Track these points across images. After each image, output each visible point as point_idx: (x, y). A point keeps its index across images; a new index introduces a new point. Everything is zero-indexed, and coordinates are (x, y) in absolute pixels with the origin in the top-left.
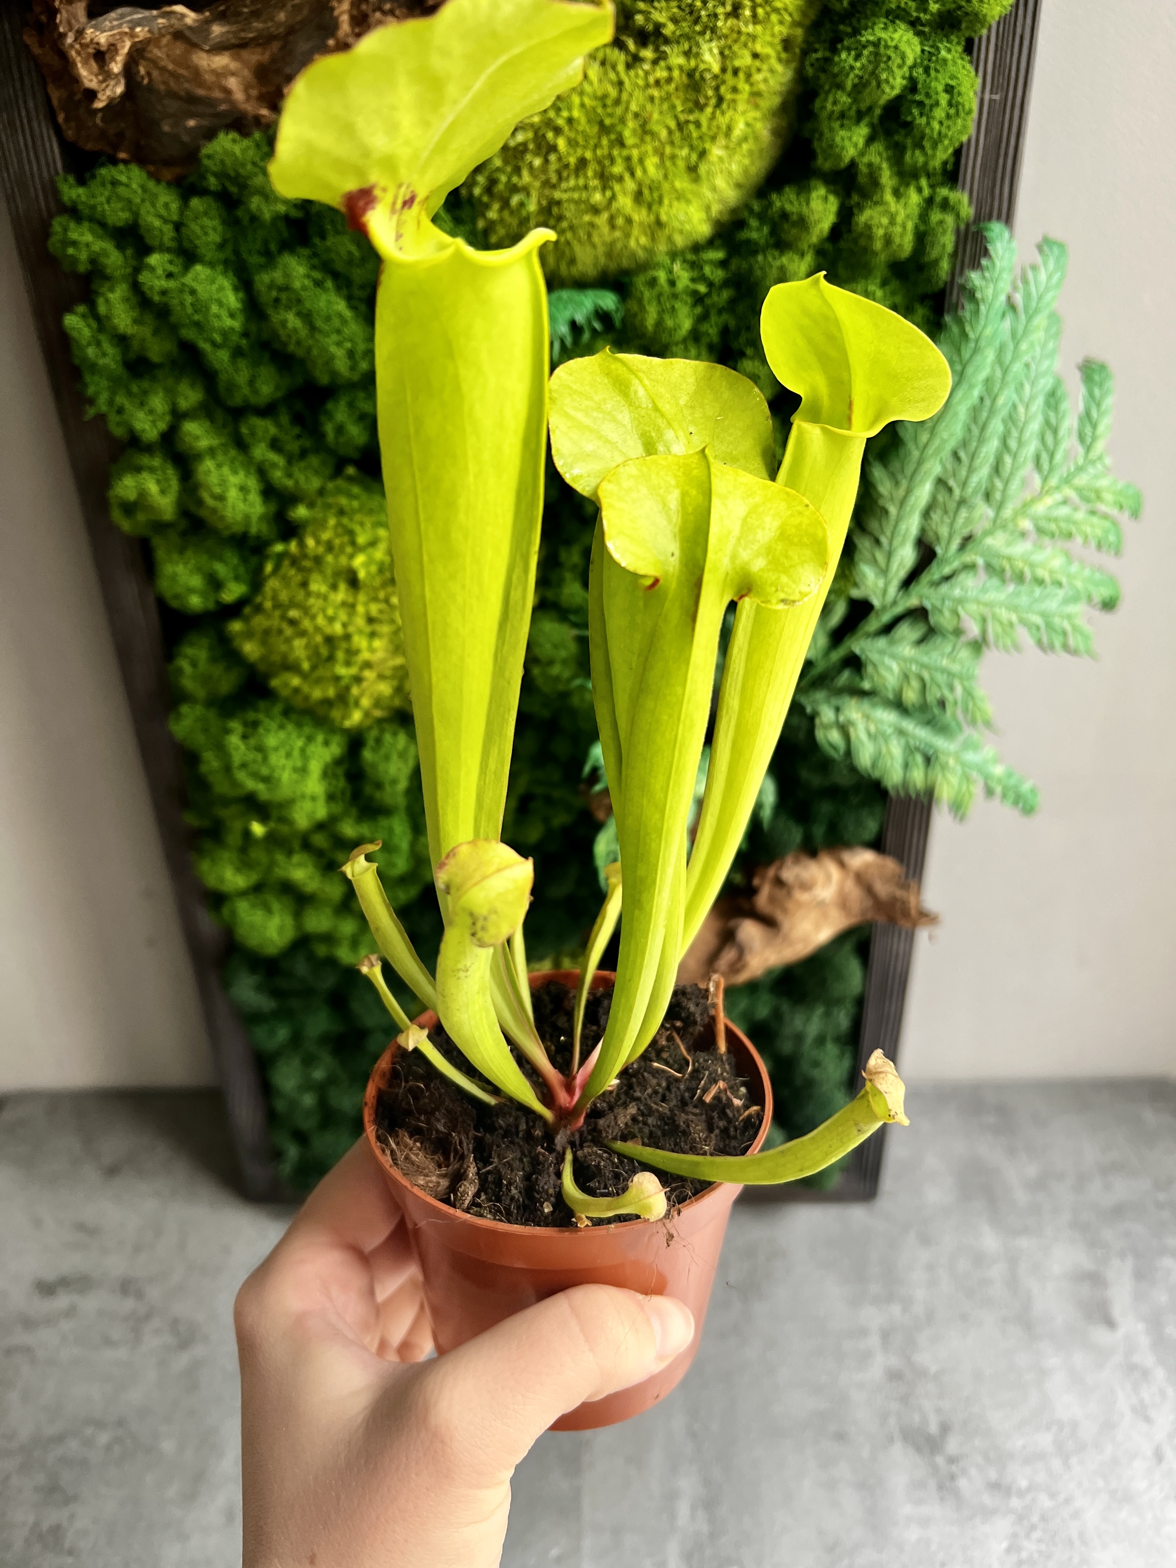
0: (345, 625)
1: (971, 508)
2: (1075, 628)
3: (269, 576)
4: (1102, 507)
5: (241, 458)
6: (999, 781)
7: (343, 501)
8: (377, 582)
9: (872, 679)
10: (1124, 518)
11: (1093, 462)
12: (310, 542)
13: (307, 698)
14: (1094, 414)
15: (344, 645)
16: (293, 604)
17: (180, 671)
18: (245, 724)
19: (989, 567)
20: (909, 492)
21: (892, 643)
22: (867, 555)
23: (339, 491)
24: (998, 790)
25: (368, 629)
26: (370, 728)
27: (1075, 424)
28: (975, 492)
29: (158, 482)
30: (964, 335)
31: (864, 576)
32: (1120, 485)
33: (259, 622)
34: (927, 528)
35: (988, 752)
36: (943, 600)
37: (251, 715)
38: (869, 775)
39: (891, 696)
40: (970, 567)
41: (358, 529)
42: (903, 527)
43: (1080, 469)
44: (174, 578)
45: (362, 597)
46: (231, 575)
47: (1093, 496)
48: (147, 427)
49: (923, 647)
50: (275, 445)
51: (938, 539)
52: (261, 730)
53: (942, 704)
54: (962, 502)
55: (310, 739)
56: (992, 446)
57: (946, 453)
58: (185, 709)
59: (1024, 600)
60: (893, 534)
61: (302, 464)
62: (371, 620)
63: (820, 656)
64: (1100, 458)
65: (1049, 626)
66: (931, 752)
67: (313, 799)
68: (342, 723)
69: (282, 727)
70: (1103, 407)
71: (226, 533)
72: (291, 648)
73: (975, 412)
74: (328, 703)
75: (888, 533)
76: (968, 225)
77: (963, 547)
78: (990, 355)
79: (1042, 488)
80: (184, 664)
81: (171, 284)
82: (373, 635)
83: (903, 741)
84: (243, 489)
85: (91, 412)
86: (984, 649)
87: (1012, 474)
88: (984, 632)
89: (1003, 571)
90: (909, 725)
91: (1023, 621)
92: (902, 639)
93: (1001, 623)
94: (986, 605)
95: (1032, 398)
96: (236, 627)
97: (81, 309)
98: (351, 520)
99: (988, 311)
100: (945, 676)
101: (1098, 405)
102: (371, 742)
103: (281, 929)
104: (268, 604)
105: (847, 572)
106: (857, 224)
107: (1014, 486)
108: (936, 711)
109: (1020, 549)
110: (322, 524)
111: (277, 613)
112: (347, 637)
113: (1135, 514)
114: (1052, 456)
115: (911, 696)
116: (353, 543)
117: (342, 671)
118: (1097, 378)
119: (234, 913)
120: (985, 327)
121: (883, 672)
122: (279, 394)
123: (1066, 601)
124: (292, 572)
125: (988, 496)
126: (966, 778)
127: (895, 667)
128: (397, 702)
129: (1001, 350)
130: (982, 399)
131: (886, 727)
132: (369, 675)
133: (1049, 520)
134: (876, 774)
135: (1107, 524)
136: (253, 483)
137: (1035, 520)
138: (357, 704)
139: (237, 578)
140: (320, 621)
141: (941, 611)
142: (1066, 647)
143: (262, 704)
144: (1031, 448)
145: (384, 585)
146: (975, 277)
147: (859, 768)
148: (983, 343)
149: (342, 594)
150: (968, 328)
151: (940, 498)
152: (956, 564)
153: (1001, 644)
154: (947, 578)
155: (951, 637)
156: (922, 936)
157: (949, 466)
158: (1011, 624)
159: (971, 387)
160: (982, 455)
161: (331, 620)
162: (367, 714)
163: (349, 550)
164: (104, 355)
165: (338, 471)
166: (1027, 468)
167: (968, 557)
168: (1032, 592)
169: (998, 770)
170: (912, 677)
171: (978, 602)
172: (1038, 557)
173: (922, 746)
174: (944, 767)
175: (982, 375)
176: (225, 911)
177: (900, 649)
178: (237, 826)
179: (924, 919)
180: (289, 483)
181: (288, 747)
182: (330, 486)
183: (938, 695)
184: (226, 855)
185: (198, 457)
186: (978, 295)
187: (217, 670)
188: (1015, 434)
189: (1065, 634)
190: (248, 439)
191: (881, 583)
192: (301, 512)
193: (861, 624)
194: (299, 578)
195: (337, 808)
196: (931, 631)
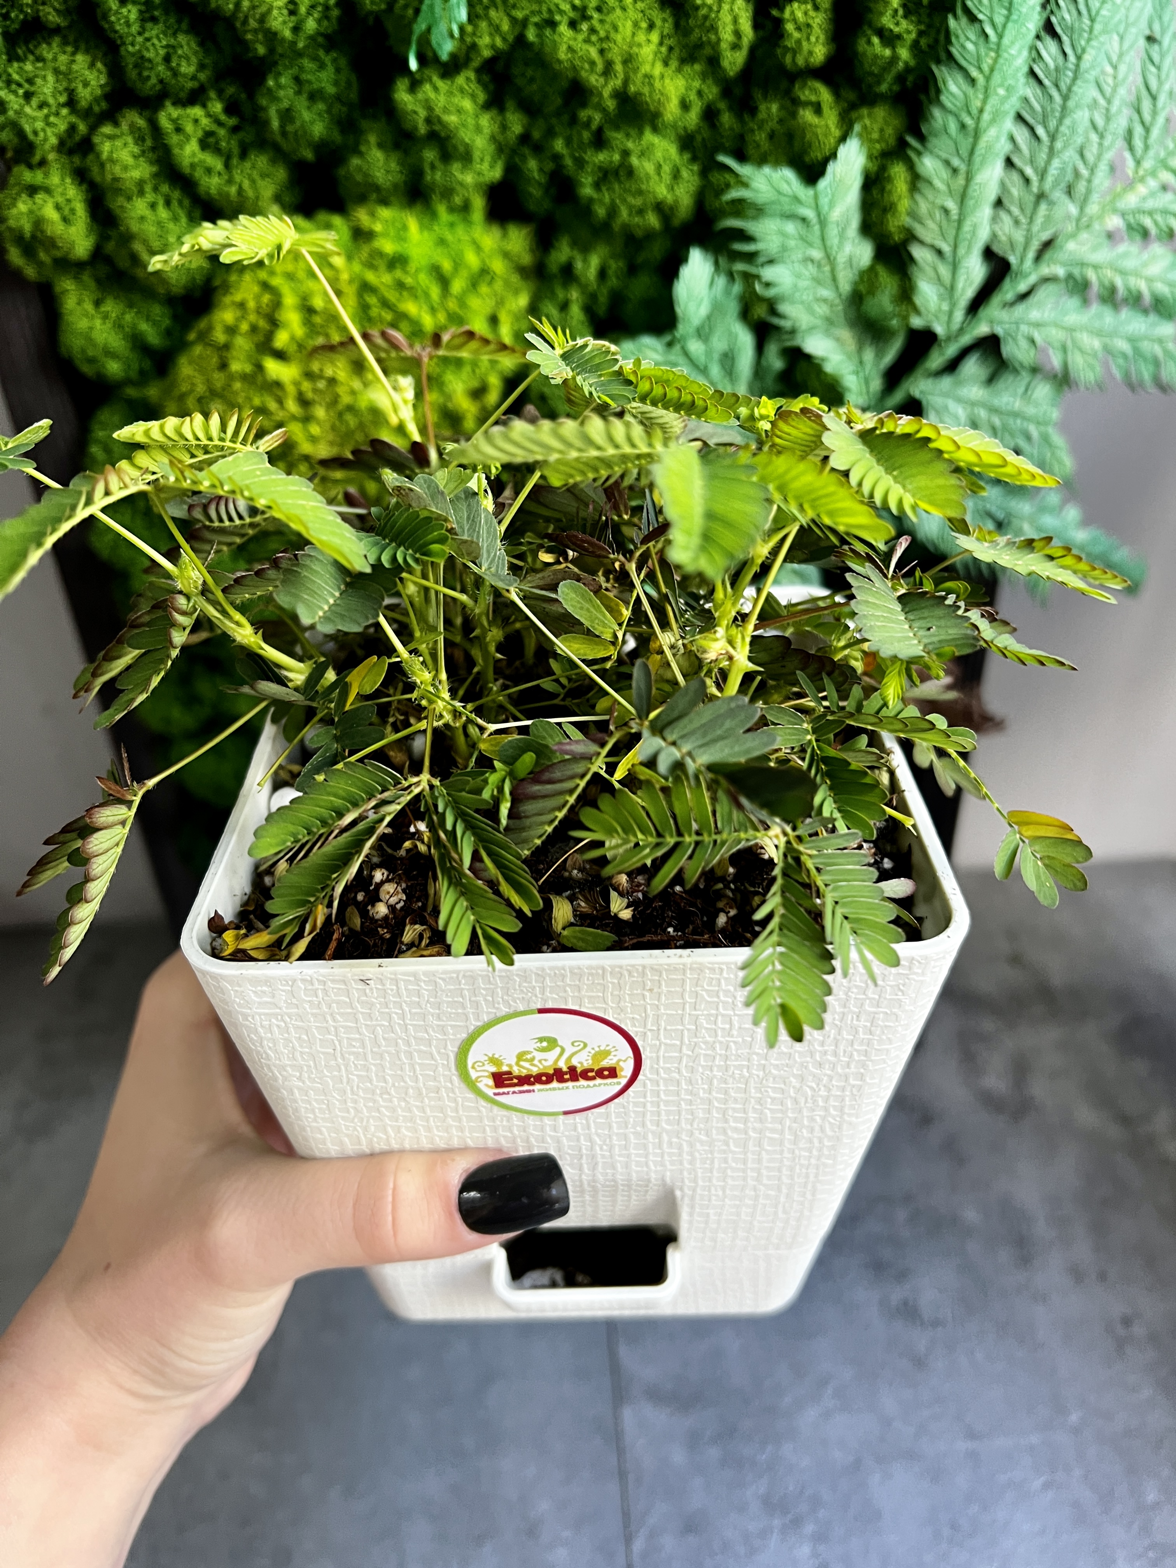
1: (1051, 203)
2: (1166, 352)
21: (958, 383)
22: (929, 271)
28: (1057, 182)
29: (57, 206)
31: (926, 297)
34: (1001, 231)
36: (1018, 325)
40: (1049, 281)
42: (968, 233)
44: (87, 334)
48: (40, 127)
49: (993, 386)
51: (1012, 250)
54: (1041, 196)
59: (1109, 323)
60: (957, 237)
65: (1138, 353)
75: (951, 237)
77: (1039, 256)
79: (1136, 173)
87: (1097, 160)
88: (1066, 364)
92: (968, 378)
93: (1083, 352)
94: (1065, 329)
100: (1019, 422)
107: (1100, 173)
109: (1108, 254)
114: (1148, 130)
122: (203, 76)
127: (961, 413)
133: (1144, 213)
137: (1125, 215)
141: (1015, 339)
142: (1157, 380)
151: (1013, 188)
152: (1032, 279)
154: (1024, 297)
155: (1026, 375)
158: (1095, 353)
166: (1117, 148)
167: (1046, 270)
170: (980, 423)
171: (1057, 326)
177: (966, 391)
179: (988, 724)
189: (1156, 363)
191: (945, 306)
193: (922, 360)
196: (1003, 366)
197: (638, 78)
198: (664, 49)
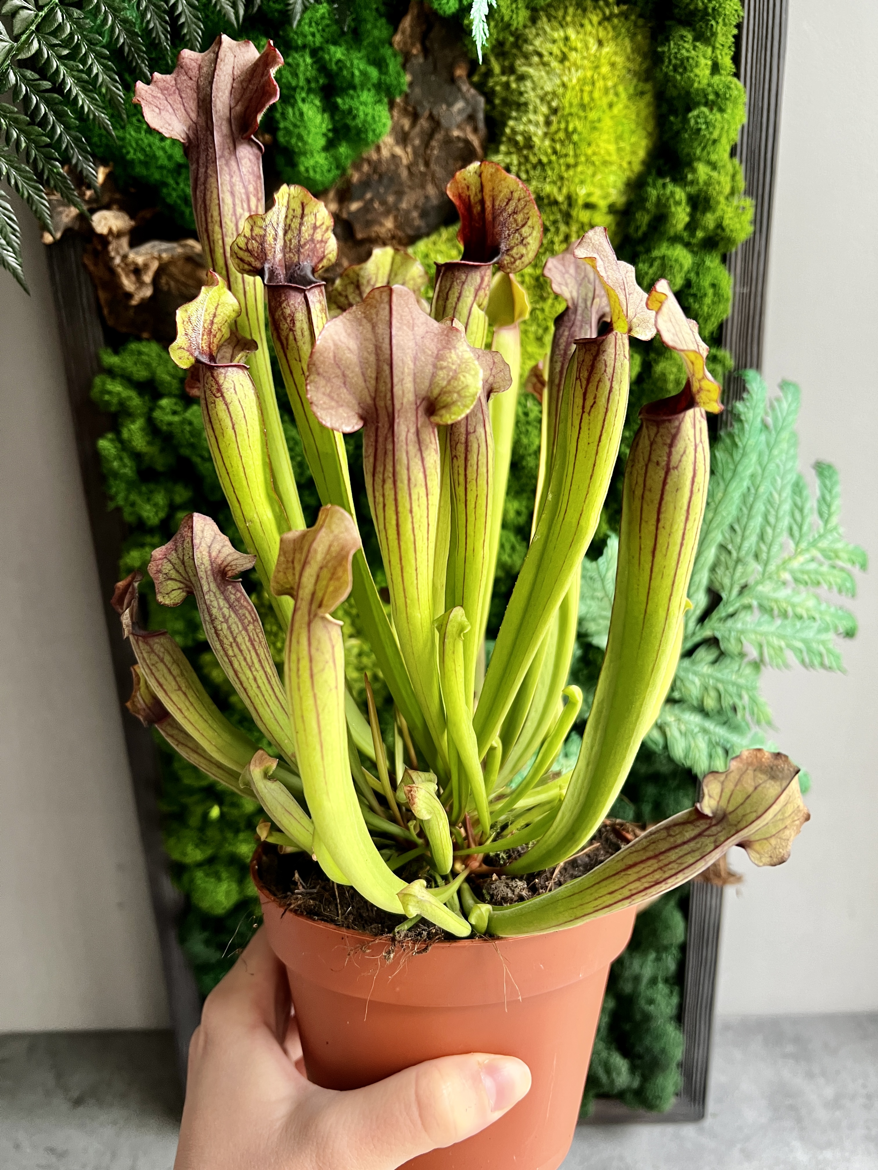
1: (745, 564)
2: (829, 651)
4: (840, 563)
9: (681, 691)
10: (856, 570)
11: (831, 531)
14: (828, 498)
19: (761, 607)
21: (694, 664)
27: (815, 505)
30: (735, 445)
32: (851, 547)
34: (714, 579)
36: (730, 631)
38: (683, 765)
39: (695, 703)
40: (748, 607)
42: (697, 579)
43: (821, 536)
47: (832, 555)
48: (151, 515)
51: (723, 588)
53: (734, 709)
54: (738, 561)
56: (757, 522)
57: (726, 527)
59: (789, 631)
64: (835, 528)
65: (810, 650)
66: (728, 746)
70: (834, 492)
73: (744, 498)
76: (730, 372)
77: (741, 593)
78: (754, 457)
79: (796, 550)
81: (176, 419)
83: (706, 738)
85: (111, 505)
86: (762, 667)
87: (772, 541)
88: (761, 654)
90: (710, 725)
91: (789, 646)
93: (773, 648)
94: (762, 635)
95: (783, 487)
97: (110, 436)
99: (750, 428)
101: (830, 492)
103: (228, 894)
106: (655, 373)
107: (775, 549)
108: (730, 714)
109: (783, 594)
113: (863, 567)
114: (800, 528)
115: (710, 703)
118: (826, 473)
119: (192, 881)
120: (748, 439)
121: (688, 685)
123: (819, 631)
125: (756, 556)
127: (697, 681)
129: (760, 455)
130: (749, 489)
131: (693, 727)
133: (803, 572)
134: (688, 763)
135: (844, 575)
137: (792, 572)
141: (729, 640)
142: (822, 665)
144: (786, 522)
146: (739, 406)
147: (675, 758)
148: (748, 450)
150: (737, 440)
152: (737, 605)
153: (774, 663)
154: (732, 615)
156: (730, 892)
157: (727, 536)
159: (742, 480)
160: (751, 528)
164: (125, 466)
166: (784, 537)
167: (746, 600)
168: (794, 625)
172: (796, 599)
173: (721, 741)
175: (749, 472)
176: (187, 879)
177: (700, 668)
179: (732, 879)
183: (731, 703)
184: (188, 834)
186: (743, 418)
188: (773, 512)
189: (821, 655)
196: (722, 655)
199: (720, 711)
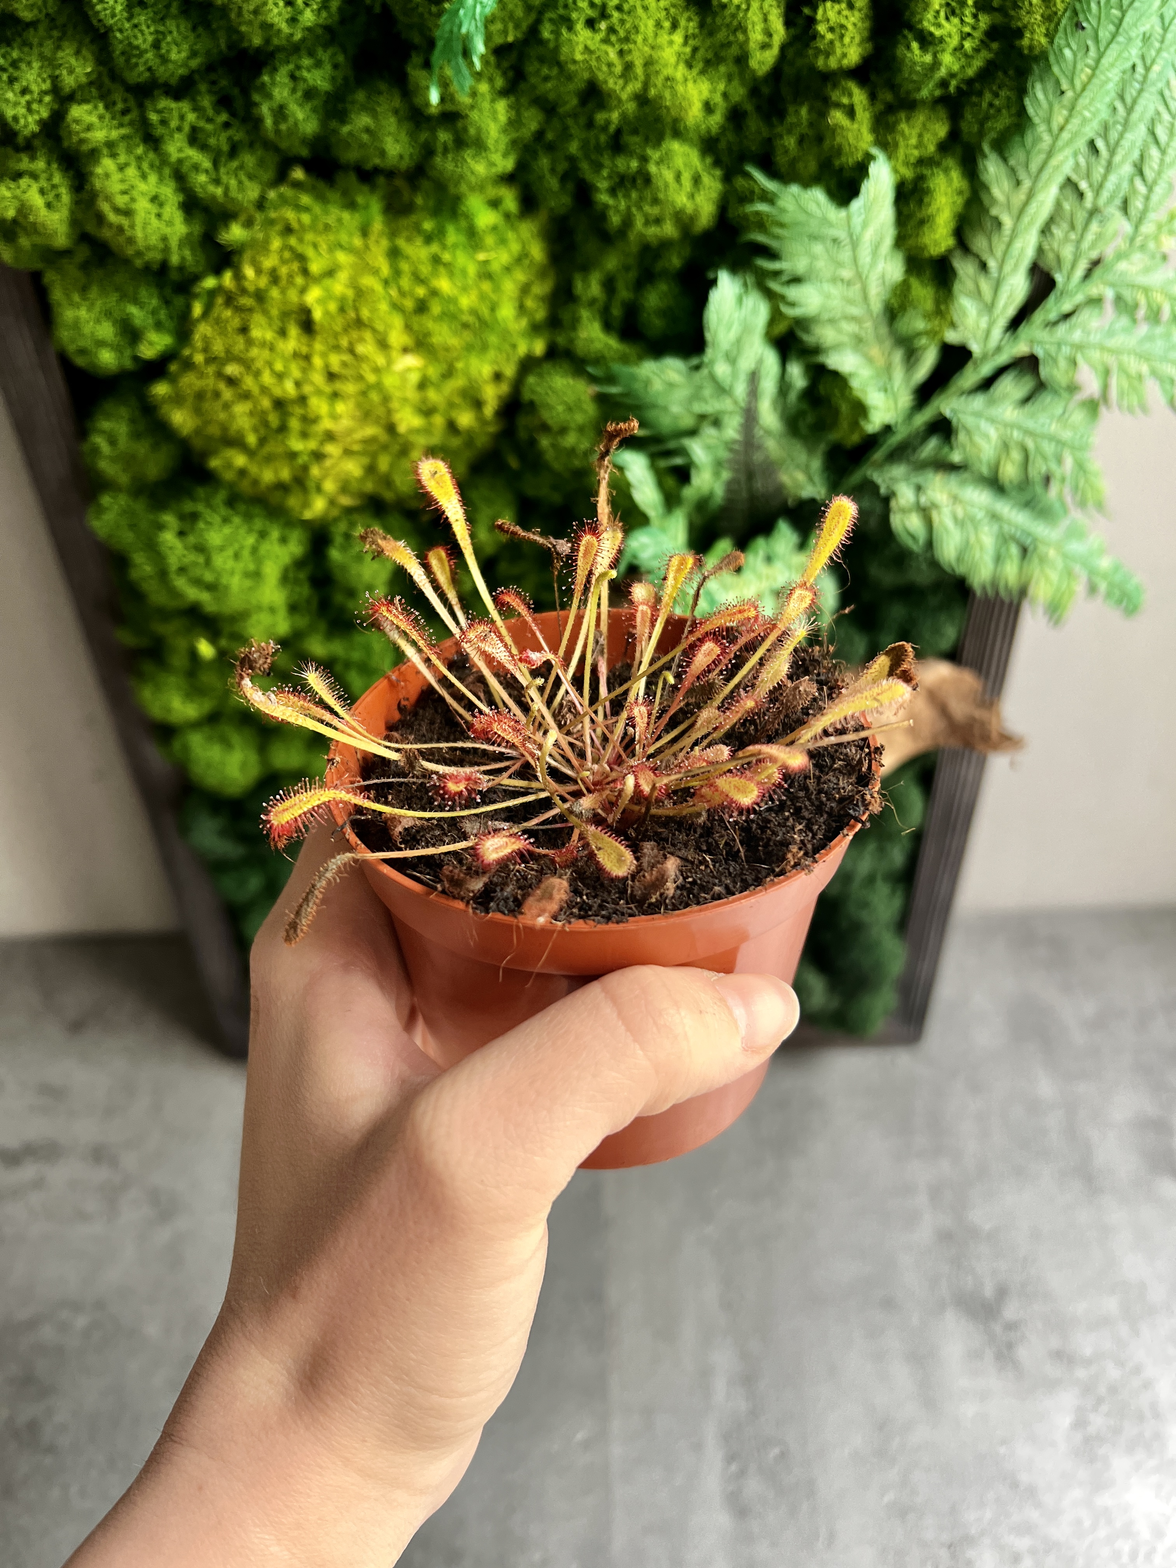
0: (298, 384)
1: (1104, 220)
3: (198, 320)
5: (151, 155)
6: (1105, 576)
7: (290, 215)
8: (338, 325)
9: (964, 449)
12: (249, 272)
13: (256, 482)
15: (298, 411)
16: (231, 357)
17: (96, 451)
18: (182, 517)
19: (1119, 299)
20: (1031, 195)
21: (992, 402)
22: (970, 285)
23: (283, 201)
24: (1103, 586)
25: (328, 389)
26: (336, 520)
28: (1111, 198)
29: (42, 192)
31: (965, 314)
33: (189, 382)
34: (1046, 247)
35: (1095, 540)
36: (1059, 345)
37: (188, 506)
38: (953, 570)
39: (985, 471)
40: (1096, 302)
41: (310, 252)
42: (1018, 245)
44: (76, 325)
45: (318, 346)
46: (150, 321)
48: (21, 113)
49: (1028, 407)
50: (195, 138)
51: (1059, 264)
52: (201, 525)
53: (1047, 480)
54: (1094, 212)
55: (263, 535)
56: (1137, 135)
57: (1081, 145)
58: (106, 500)
59: (1158, 346)
60: (1005, 253)
61: (235, 164)
62: (331, 376)
63: (900, 421)
66: (1028, 541)
67: (272, 610)
68: (301, 513)
69: (226, 520)
71: (138, 263)
72: (232, 417)
73: (1124, 86)
74: (281, 487)
75: (999, 253)
77: (1088, 275)
80: (100, 441)
82: (335, 396)
83: (995, 528)
84: (154, 199)
86: (1103, 410)
87: (1159, 173)
88: (1105, 388)
89: (1136, 306)
90: (1005, 508)
91: (1154, 373)
92: (1005, 396)
93: (1128, 376)
94: (1111, 351)
96: (161, 389)
98: (301, 240)
100: (1053, 444)
102: (338, 540)
103: (244, 766)
104: (199, 358)
105: (943, 307)
107: (1160, 191)
108: (1039, 489)
109: (1159, 277)
110: (264, 247)
111: (211, 370)
112: (302, 400)
115: (1010, 471)
116: (305, 272)
117: (297, 445)
119: (186, 748)
121: (978, 439)
122: (194, 63)
124: (228, 313)
125: (1126, 205)
126: (1069, 573)
127: (993, 433)
128: (369, 487)
130: (1134, 67)
131: (976, 510)
132: (332, 449)
134: (961, 570)
136: (169, 193)
138: (319, 489)
139: (159, 326)
140: (267, 378)
141: (1055, 361)
143: (201, 492)
145: (346, 329)
147: (942, 562)
149: (293, 341)
151: (1067, 206)
152: (1079, 298)
153: (1125, 403)
154: (1067, 316)
155: (1065, 394)
157: (1082, 161)
158: (1140, 377)
159: (1127, 44)
160: (1125, 148)
161: (280, 377)
162: (332, 502)
163: (299, 280)
165: (281, 177)
167: (1094, 289)
168: (1170, 332)
169: (1105, 563)
170: (1012, 445)
171: (1102, 348)
173: (1018, 534)
174: (1043, 560)
175: (1141, 29)
176: (177, 745)
177: (1000, 410)
178: (181, 644)
179: (1004, 743)
180: (219, 191)
181: (236, 546)
182: (272, 194)
183: (1044, 469)
184: (172, 680)
185: (94, 154)
187: (142, 449)
188: (1166, 119)
190: (160, 131)
191: (984, 323)
192: (235, 233)
193: (955, 377)
194: (236, 322)
195: (302, 622)
196: (1041, 386)
197: (659, 81)
198: (688, 50)
199: (1025, 483)
